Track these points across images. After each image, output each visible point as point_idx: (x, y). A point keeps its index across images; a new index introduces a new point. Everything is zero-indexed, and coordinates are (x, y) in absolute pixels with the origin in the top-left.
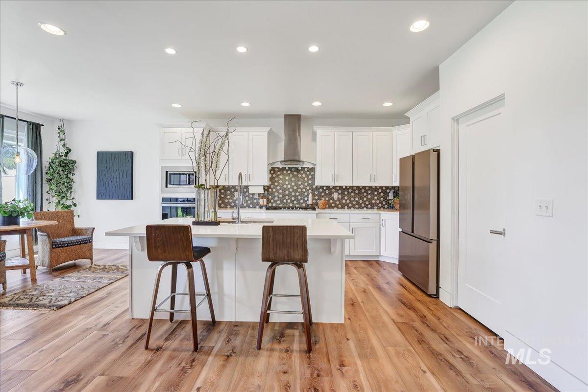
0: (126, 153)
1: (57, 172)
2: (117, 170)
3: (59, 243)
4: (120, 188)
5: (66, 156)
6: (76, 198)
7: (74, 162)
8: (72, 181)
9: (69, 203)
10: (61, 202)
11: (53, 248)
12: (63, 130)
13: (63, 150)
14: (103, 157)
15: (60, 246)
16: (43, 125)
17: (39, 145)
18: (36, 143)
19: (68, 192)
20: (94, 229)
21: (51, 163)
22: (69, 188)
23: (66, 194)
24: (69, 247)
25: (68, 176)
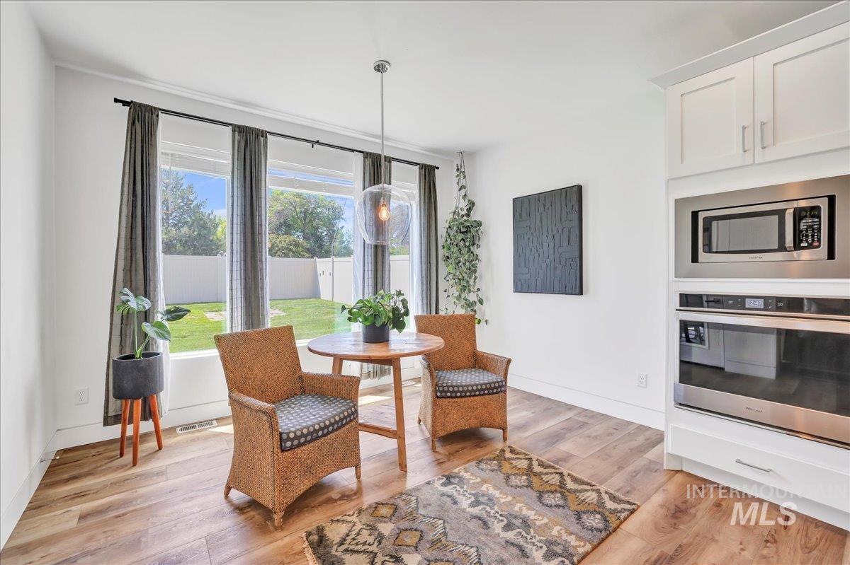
0: (565, 192)
1: (455, 243)
2: (550, 230)
3: (446, 389)
4: (555, 268)
5: (468, 215)
6: (483, 289)
7: (479, 224)
8: (477, 259)
9: (472, 297)
10: (463, 296)
11: (438, 397)
12: (463, 170)
13: (463, 204)
14: (524, 208)
15: (449, 394)
16: (438, 168)
17: (433, 200)
18: (430, 198)
19: (470, 278)
20: (509, 361)
21: (449, 229)
22: (472, 270)
23: (468, 282)
24: (464, 399)
25: (470, 249)
